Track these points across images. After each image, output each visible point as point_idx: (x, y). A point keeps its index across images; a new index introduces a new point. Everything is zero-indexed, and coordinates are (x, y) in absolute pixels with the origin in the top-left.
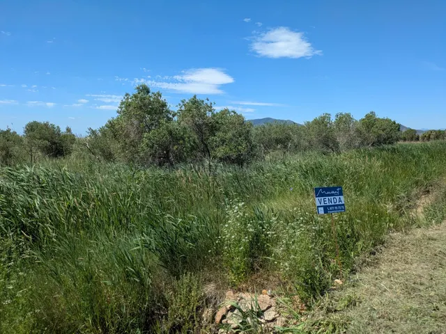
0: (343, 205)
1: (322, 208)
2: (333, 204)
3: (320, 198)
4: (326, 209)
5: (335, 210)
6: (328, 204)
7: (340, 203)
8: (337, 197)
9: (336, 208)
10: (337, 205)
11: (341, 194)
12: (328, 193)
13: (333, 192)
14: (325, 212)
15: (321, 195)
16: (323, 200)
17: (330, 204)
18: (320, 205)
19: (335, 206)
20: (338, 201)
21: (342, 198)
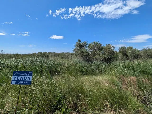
0: (31, 81)
1: (15, 82)
2: (23, 80)
3: (15, 76)
4: (17, 82)
5: (23, 83)
6: (20, 80)
7: (29, 80)
8: (28, 77)
9: (25, 82)
10: (26, 81)
11: (31, 75)
12: (22, 74)
13: (26, 74)
14: (16, 84)
15: (17, 75)
16: (17, 77)
17: (21, 80)
18: (14, 80)
19: (25, 81)
20: (27, 78)
21: (31, 77)
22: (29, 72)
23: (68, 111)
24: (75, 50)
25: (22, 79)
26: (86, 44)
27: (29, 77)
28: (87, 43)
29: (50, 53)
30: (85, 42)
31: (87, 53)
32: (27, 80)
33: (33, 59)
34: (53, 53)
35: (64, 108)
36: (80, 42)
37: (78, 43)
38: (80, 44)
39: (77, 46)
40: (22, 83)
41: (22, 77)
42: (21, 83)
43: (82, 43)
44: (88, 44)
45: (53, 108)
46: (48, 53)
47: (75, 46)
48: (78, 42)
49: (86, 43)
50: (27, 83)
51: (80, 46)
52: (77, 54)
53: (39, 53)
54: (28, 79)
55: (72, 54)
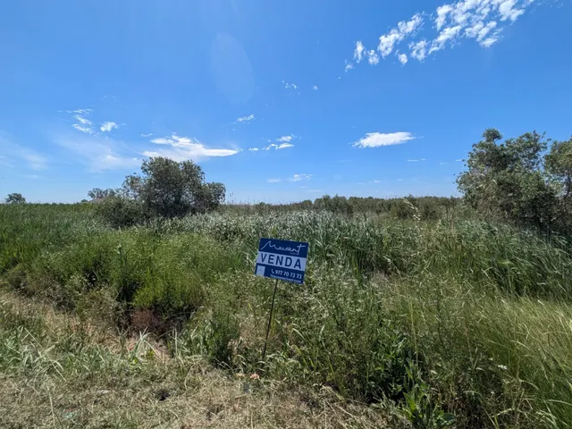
0: (301, 272)
2: (283, 266)
3: (264, 253)
4: (269, 271)
5: (283, 276)
6: (274, 265)
7: (297, 268)
8: (294, 259)
9: (287, 274)
10: (290, 271)
11: (303, 254)
12: (280, 248)
13: (289, 249)
14: (265, 275)
15: (268, 249)
16: (268, 256)
17: (279, 265)
18: (261, 262)
19: (287, 270)
20: (294, 263)
21: (303, 261)
22: (299, 244)
23: (434, 421)
24: (464, 181)
25: (281, 264)
26: (531, 146)
27: (298, 260)
28: (541, 141)
29: (355, 200)
30: (528, 136)
31: (541, 187)
32: (292, 267)
33: (305, 215)
34: (366, 200)
35: (416, 398)
36: (498, 143)
37: (482, 145)
38: (496, 152)
39: (481, 160)
40: (279, 275)
41: (280, 256)
42: (277, 275)
43: (508, 142)
44: (550, 144)
45: (370, 387)
46: (348, 199)
47: (470, 161)
48: (484, 140)
49: (536, 140)
50: (292, 278)
51: (496, 158)
52: (479, 198)
53: (319, 201)
54: (296, 265)
55: (450, 203)
